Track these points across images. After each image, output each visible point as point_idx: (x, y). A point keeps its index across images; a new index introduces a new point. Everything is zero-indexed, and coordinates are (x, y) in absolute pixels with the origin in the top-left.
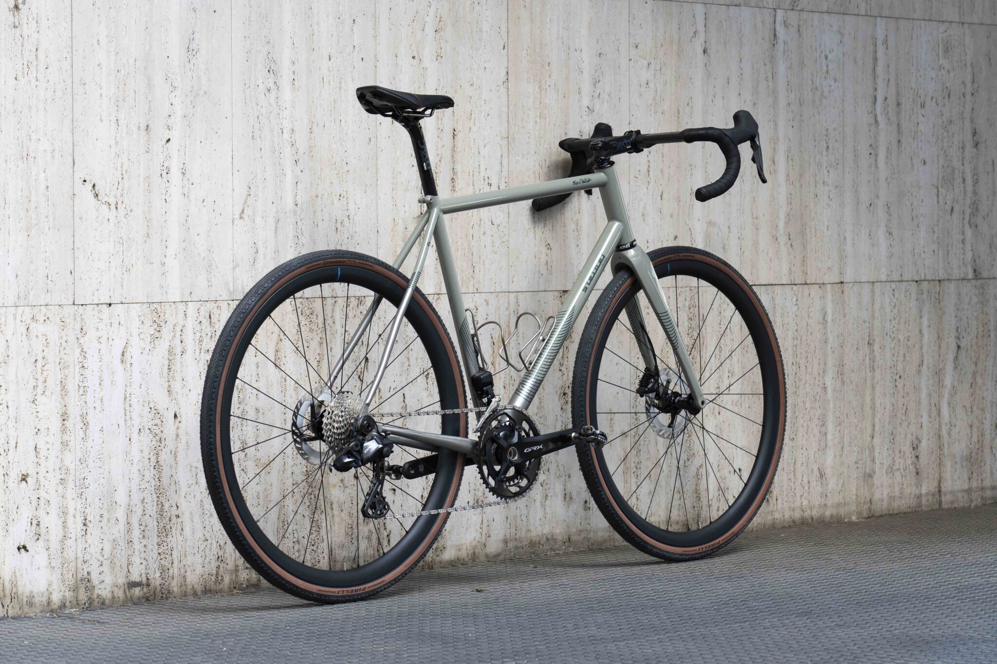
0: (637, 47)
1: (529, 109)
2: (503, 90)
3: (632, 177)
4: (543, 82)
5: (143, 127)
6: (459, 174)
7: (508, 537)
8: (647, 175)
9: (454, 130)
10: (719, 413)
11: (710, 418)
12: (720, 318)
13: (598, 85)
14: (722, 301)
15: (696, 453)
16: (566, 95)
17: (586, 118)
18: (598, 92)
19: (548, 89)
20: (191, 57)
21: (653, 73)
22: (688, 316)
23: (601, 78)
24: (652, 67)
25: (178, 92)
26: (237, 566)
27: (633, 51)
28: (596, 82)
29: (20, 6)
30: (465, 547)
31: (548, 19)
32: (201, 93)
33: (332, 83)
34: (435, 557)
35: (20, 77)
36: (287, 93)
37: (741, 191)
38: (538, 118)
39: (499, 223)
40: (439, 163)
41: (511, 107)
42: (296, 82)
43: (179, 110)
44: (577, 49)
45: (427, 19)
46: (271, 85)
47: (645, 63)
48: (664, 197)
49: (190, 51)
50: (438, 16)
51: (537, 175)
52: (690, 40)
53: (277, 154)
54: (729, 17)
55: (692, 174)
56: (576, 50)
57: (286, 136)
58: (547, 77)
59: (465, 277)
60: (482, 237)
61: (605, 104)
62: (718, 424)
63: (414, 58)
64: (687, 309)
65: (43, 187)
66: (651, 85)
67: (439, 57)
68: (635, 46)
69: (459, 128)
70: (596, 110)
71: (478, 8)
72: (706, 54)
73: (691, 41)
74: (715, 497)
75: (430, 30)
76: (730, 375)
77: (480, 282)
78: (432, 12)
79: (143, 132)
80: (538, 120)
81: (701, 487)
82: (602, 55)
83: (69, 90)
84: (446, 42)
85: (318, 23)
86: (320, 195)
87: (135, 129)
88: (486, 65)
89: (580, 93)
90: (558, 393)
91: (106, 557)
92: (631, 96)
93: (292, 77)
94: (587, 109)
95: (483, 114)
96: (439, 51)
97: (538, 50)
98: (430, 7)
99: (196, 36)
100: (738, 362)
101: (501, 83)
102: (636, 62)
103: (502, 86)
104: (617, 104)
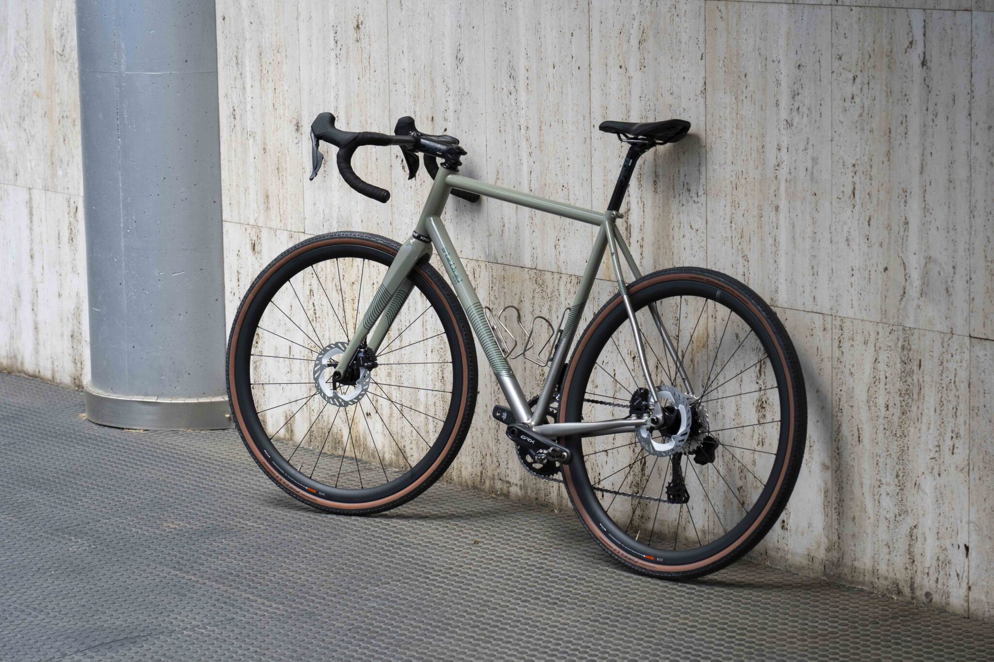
0: (840, 58)
1: (726, 120)
2: (701, 100)
3: (835, 197)
4: (740, 92)
5: (430, 119)
6: (661, 177)
7: (706, 528)
8: (852, 196)
10: (939, 475)
11: (927, 476)
12: (941, 368)
13: (797, 98)
14: (944, 350)
15: (909, 511)
16: (763, 108)
17: (784, 131)
18: (796, 105)
19: (745, 99)
20: (458, 64)
21: (859, 86)
22: (901, 358)
23: (800, 91)
24: (858, 80)
25: (450, 92)
26: (494, 475)
27: (836, 63)
28: (795, 95)
29: (360, 26)
30: (667, 523)
31: (745, 30)
32: (465, 93)
33: (556, 88)
34: (640, 523)
35: (361, 78)
36: (523, 96)
37: (971, 228)
38: (735, 129)
39: (697, 228)
40: (643, 165)
41: (708, 117)
42: (529, 87)
43: (452, 106)
44: (775, 59)
45: (632, 31)
46: (512, 88)
47: (851, 76)
48: (871, 223)
49: (459, 60)
50: (642, 28)
51: (734, 185)
52: (904, 51)
53: (516, 147)
54: (955, 24)
55: (906, 202)
56: (773, 61)
57: (523, 131)
58: (744, 89)
60: (682, 239)
61: (805, 116)
62: (938, 487)
63: (621, 67)
64: (900, 350)
65: (374, 159)
66: (857, 100)
67: (643, 66)
68: (838, 57)
70: (795, 124)
71: (677, 19)
72: (925, 67)
73: (906, 52)
74: (933, 566)
75: (634, 42)
76: (954, 436)
78: (636, 24)
79: (430, 122)
80: (735, 131)
81: (915, 550)
82: (801, 67)
83: (387, 88)
84: (649, 52)
85: (545, 37)
86: (548, 184)
87: (425, 119)
88: (685, 75)
89: (777, 105)
90: (755, 404)
91: (414, 438)
92: (834, 111)
93: (527, 82)
94: (785, 123)
96: (642, 61)
97: (734, 61)
98: (634, 19)
99: (462, 47)
100: (965, 423)
101: (698, 92)
102: (839, 74)
103: (700, 96)
104: (818, 118)
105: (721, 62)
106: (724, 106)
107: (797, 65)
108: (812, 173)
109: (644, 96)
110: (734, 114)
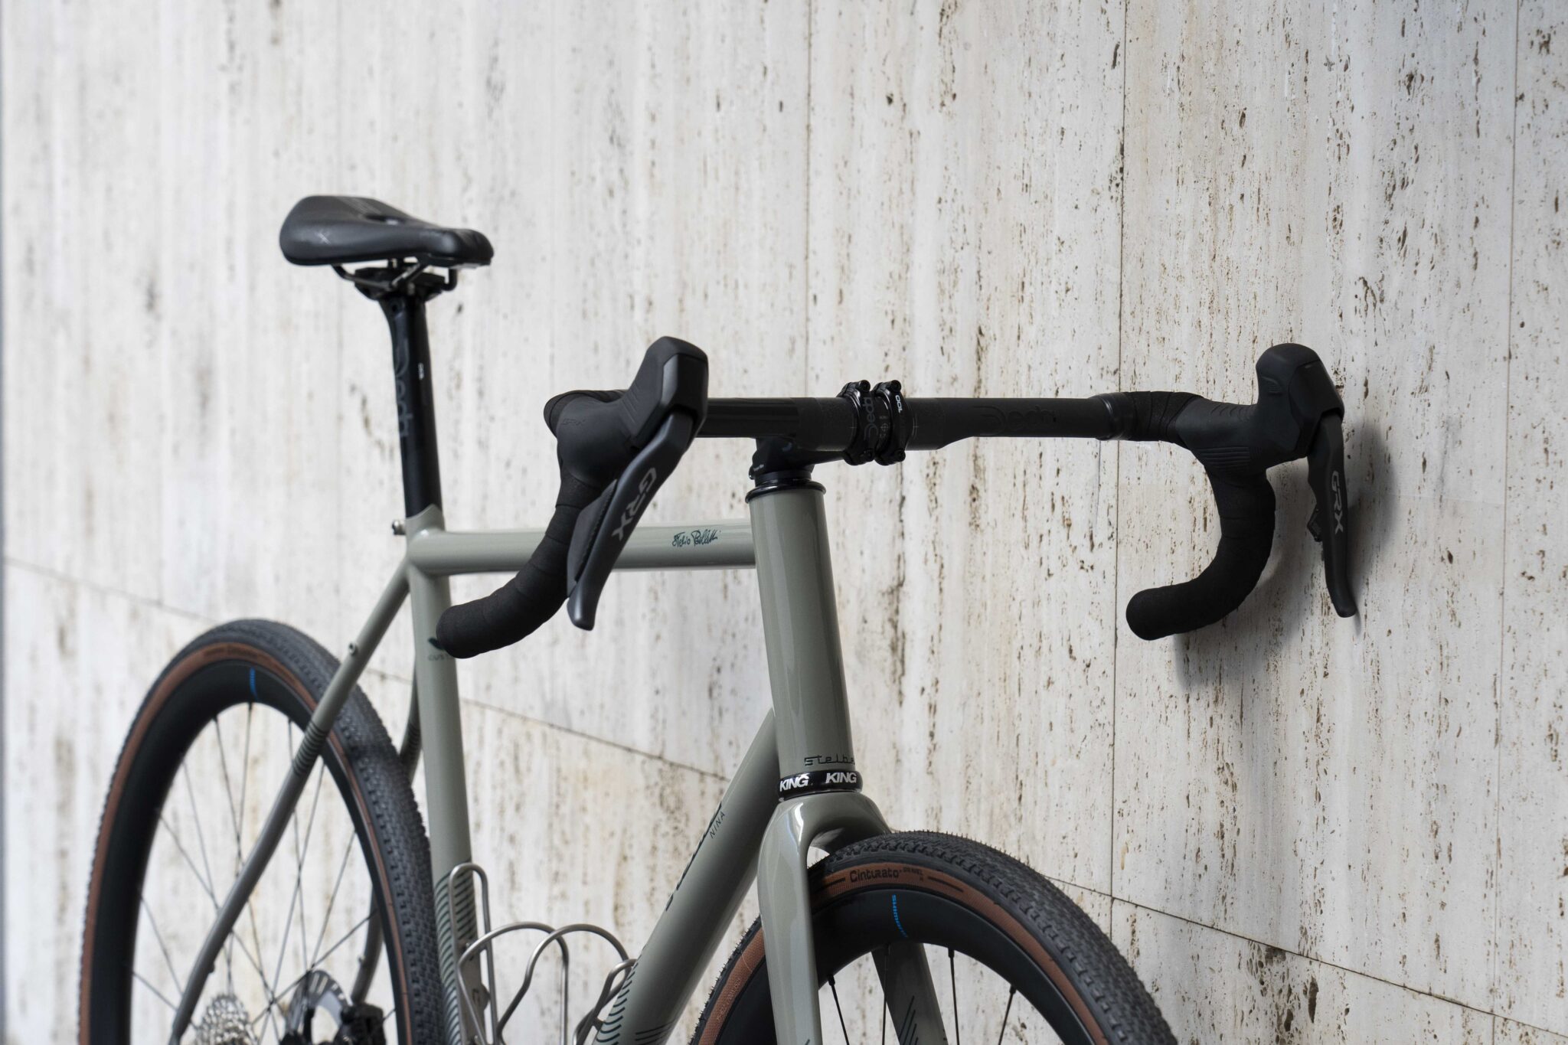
0: (1546, 44)
1: (1180, 278)
2: (1109, 209)
3: (1514, 571)
4: (1223, 181)
6: (990, 475)
9: (980, 332)
13: (1400, 197)
16: (1294, 237)
17: (1354, 321)
18: (1398, 225)
19: (1238, 205)
20: (492, 103)
23: (1411, 173)
27: (1533, 62)
28: (1394, 186)
33: (721, 175)
36: (641, 203)
38: (1205, 310)
39: (1088, 656)
41: (1128, 268)
42: (657, 171)
44: (1334, 59)
46: (615, 176)
49: (494, 89)
56: (1329, 64)
57: (639, 314)
58: (1237, 167)
59: (997, 811)
60: (1043, 693)
63: (890, 100)
67: (948, 95)
68: (1538, 40)
69: (992, 328)
70: (1391, 295)
75: (928, 13)
77: (1034, 838)
82: (1416, 84)
84: (966, 47)
85: (697, 7)
88: (1064, 121)
89: (1337, 223)
92: (1518, 244)
93: (651, 155)
94: (1360, 290)
95: (1054, 287)
96: (947, 79)
97: (1210, 67)
99: (501, 51)
101: (1102, 182)
102: (1540, 107)
103: (1106, 194)
104: (1466, 273)
105: (1172, 71)
106: (1174, 228)
107: (1403, 77)
108: (1442, 480)
109: (949, 196)
110: (1206, 257)
